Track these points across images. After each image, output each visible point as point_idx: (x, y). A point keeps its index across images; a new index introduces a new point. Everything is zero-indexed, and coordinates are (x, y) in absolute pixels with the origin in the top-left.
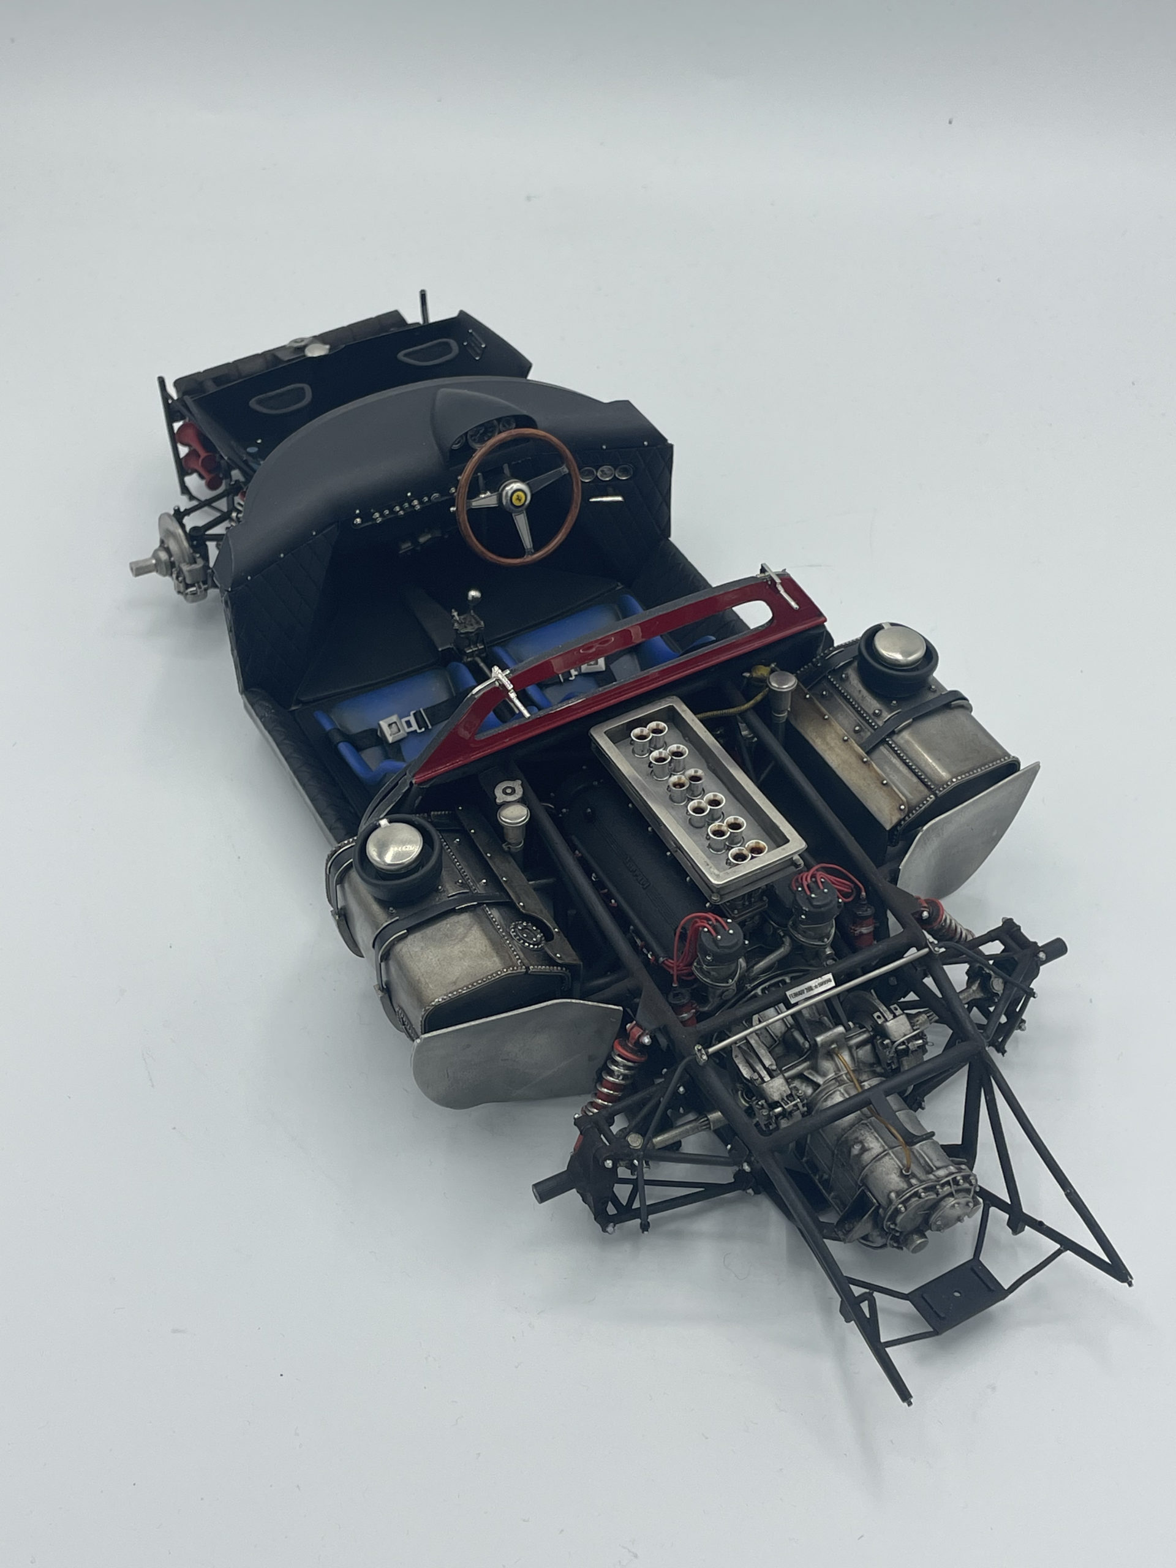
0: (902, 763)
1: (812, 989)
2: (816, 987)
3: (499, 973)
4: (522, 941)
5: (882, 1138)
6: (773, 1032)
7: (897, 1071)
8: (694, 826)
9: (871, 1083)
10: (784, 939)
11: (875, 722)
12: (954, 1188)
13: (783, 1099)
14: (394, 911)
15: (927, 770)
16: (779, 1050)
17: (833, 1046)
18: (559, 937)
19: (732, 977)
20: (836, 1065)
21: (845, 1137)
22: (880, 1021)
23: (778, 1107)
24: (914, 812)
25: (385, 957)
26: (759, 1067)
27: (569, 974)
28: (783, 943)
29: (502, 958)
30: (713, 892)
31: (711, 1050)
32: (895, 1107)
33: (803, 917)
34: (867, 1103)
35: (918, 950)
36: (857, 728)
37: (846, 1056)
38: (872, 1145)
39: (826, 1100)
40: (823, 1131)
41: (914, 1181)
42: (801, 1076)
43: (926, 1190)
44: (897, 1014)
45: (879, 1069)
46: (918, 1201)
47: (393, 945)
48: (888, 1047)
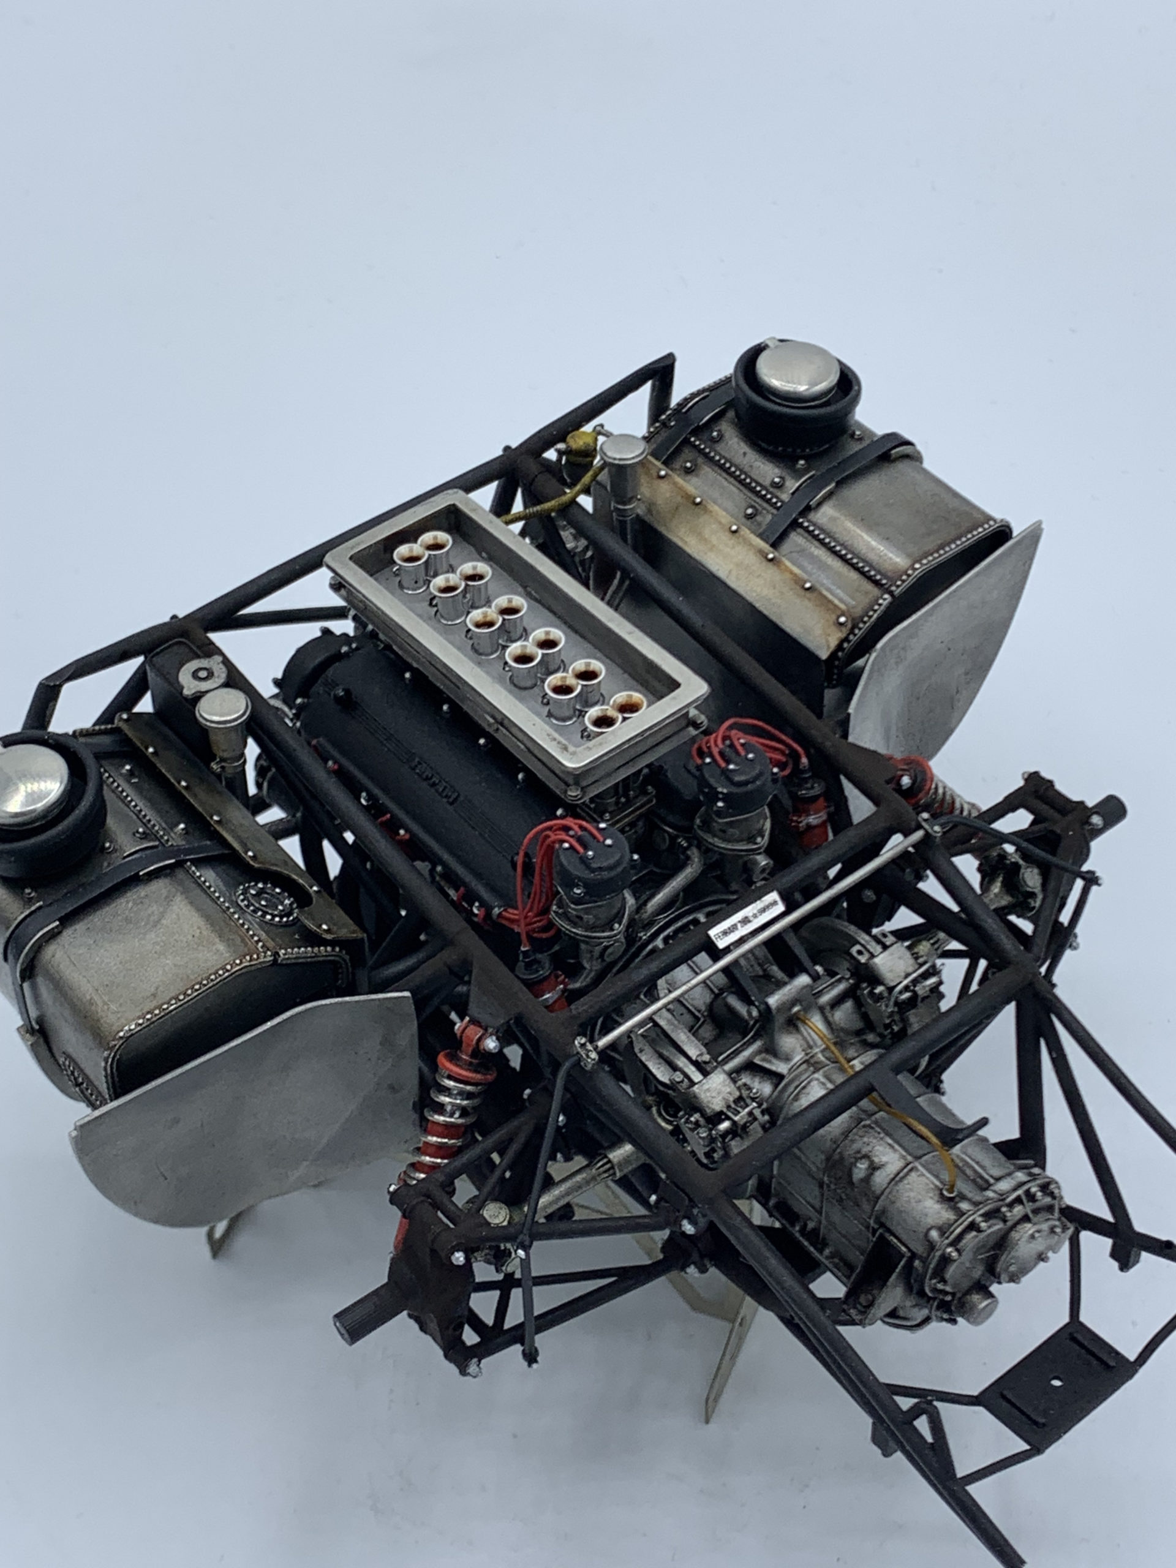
0: (829, 553)
1: (750, 921)
2: (755, 916)
3: (229, 967)
4: (260, 913)
5: (900, 1145)
6: (692, 1005)
7: (900, 1036)
8: (518, 686)
9: (864, 1059)
10: (689, 852)
11: (777, 497)
12: (1029, 1207)
13: (729, 1107)
14: (33, 895)
15: (871, 556)
16: (708, 1032)
17: (796, 1009)
18: (321, 901)
19: (617, 920)
20: (805, 1039)
21: (840, 1153)
22: (863, 959)
23: (723, 1121)
24: (861, 625)
25: (29, 972)
26: (681, 1062)
27: (347, 958)
28: (688, 858)
29: (229, 943)
30: (567, 785)
31: (602, 1043)
32: (913, 1092)
33: (720, 804)
34: (868, 1091)
35: (906, 835)
36: (750, 511)
37: (816, 1021)
38: (884, 1159)
39: (796, 1098)
40: (799, 1149)
41: (964, 1206)
42: (750, 1067)
43: (987, 1216)
44: (888, 943)
45: (871, 1037)
46: (976, 1237)
47: (38, 948)
48: (883, 998)
